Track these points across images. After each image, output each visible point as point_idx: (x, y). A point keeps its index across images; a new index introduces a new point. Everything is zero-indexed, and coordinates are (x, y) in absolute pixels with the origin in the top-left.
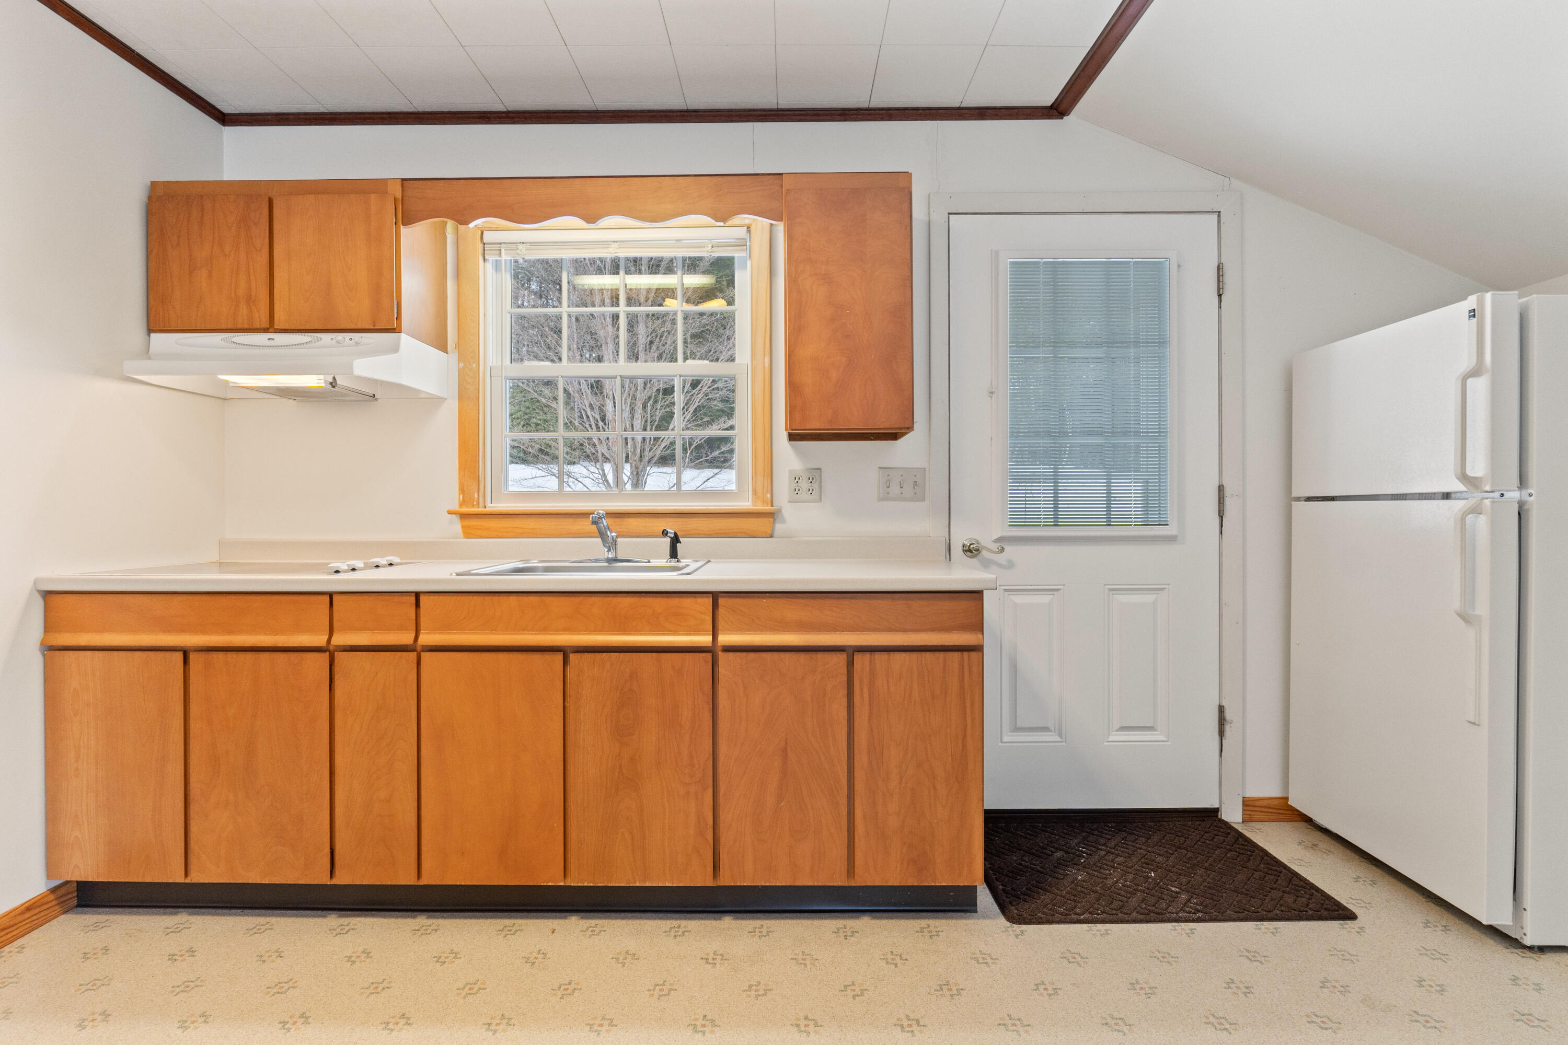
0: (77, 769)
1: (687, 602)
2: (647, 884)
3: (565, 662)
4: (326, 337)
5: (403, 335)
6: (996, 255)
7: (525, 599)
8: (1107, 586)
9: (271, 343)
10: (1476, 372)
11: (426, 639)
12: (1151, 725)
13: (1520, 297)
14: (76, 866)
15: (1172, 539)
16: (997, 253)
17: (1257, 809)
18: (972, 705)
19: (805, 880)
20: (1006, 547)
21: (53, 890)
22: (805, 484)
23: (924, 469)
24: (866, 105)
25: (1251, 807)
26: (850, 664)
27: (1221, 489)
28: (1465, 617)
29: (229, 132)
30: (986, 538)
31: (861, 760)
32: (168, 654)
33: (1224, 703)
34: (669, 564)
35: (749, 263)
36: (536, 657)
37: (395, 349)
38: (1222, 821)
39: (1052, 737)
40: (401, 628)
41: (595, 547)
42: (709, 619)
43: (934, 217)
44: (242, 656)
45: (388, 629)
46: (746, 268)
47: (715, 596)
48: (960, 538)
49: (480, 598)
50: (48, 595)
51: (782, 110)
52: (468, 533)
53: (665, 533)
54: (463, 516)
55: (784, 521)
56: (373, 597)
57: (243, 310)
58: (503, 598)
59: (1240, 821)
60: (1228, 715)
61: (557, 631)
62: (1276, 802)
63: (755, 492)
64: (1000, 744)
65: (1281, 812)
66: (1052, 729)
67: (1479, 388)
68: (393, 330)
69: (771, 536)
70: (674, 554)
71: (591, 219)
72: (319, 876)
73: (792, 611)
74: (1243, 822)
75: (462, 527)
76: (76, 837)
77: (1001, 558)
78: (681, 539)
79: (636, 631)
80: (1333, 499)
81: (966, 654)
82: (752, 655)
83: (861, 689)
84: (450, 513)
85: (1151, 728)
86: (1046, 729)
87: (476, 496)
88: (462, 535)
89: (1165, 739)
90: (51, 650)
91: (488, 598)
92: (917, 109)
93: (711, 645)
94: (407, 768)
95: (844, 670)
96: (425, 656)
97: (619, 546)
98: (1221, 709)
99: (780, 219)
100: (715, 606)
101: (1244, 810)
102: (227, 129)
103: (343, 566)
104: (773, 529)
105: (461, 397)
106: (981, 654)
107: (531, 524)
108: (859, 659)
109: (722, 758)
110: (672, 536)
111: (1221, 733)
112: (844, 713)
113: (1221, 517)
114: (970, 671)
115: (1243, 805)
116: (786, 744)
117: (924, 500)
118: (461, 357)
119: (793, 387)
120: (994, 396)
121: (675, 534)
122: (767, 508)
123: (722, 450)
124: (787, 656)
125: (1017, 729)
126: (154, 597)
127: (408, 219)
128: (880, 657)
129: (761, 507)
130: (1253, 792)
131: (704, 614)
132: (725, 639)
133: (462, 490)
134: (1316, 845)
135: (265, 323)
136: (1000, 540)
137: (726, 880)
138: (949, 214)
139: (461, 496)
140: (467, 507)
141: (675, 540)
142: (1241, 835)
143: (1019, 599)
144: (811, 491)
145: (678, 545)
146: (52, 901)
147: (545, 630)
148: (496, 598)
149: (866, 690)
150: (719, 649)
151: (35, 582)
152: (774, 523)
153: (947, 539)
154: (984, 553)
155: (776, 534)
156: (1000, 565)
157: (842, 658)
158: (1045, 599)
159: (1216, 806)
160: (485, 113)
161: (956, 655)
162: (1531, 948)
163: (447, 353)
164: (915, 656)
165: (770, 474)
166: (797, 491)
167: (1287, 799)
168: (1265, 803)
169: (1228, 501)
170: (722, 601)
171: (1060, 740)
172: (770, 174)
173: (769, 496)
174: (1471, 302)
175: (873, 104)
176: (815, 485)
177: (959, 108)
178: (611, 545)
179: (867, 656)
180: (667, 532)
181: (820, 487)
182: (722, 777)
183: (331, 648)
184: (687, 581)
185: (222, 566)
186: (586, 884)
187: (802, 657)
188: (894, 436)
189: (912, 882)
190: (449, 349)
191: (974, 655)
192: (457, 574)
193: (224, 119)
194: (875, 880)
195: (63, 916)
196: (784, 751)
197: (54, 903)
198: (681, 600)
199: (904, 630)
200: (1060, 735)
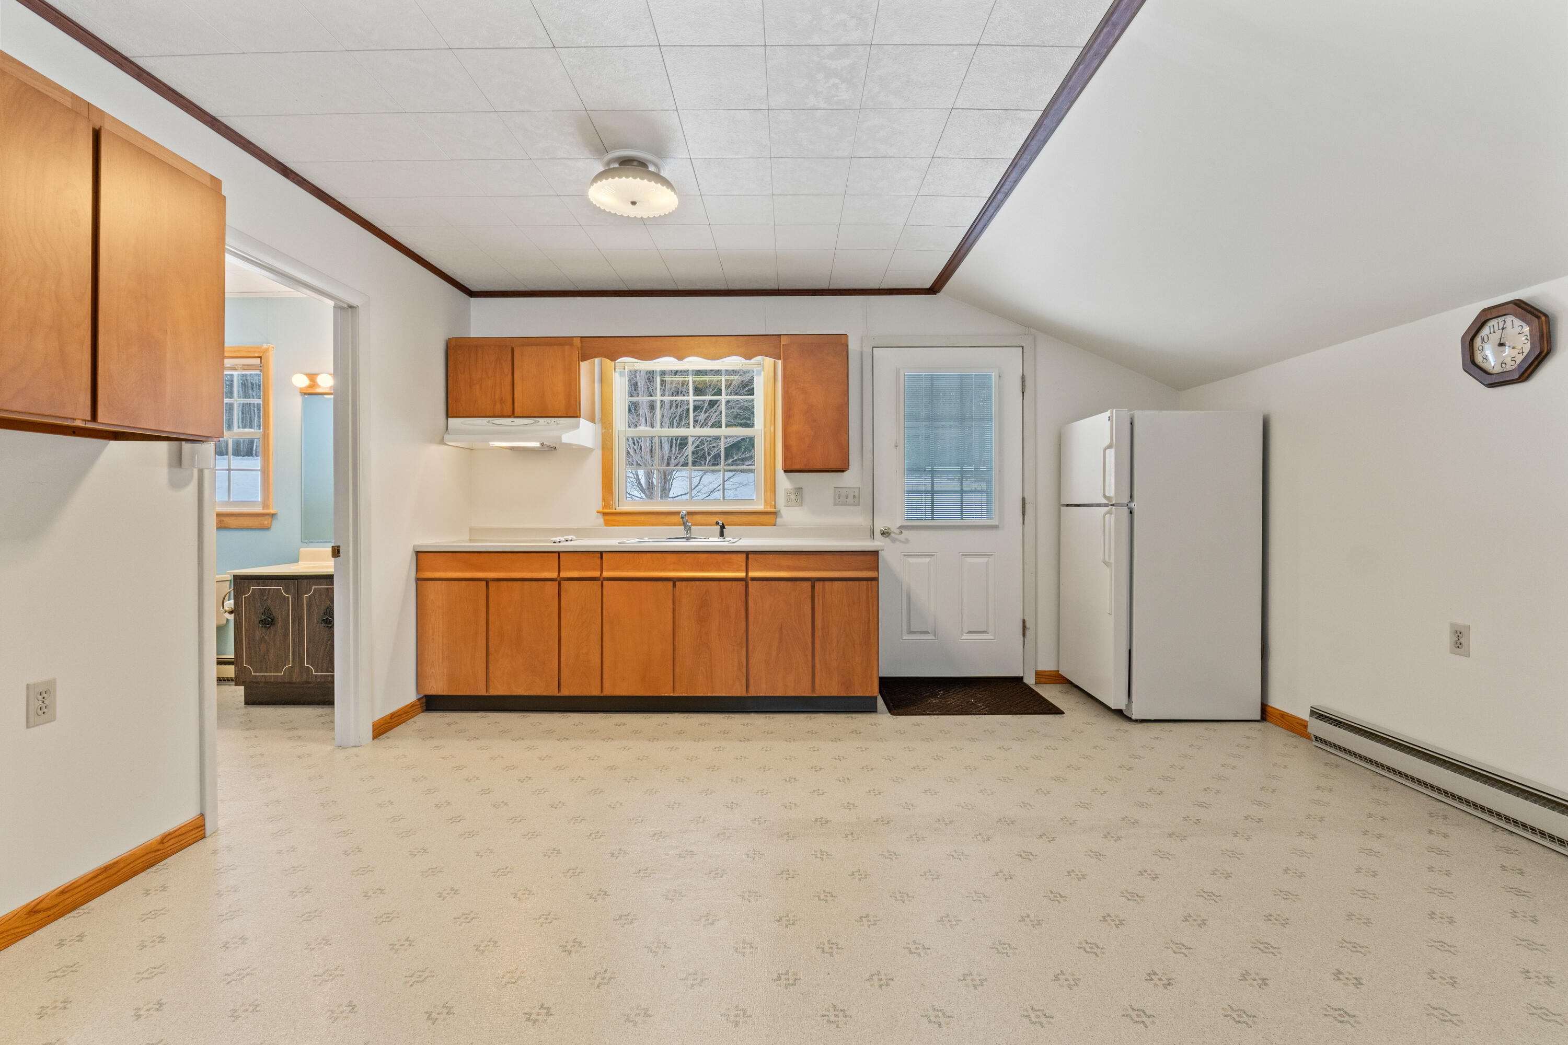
0: (433, 639)
1: (733, 556)
2: (714, 695)
3: (674, 586)
4: (542, 420)
5: (581, 419)
6: (898, 371)
7: (654, 555)
8: (960, 554)
9: (513, 423)
10: (1109, 447)
11: (606, 574)
12: (985, 630)
13: (1128, 411)
14: (432, 687)
15: (996, 527)
16: (899, 369)
17: (1044, 677)
18: (873, 606)
19: (791, 693)
20: (903, 531)
21: (419, 700)
22: (793, 497)
23: (859, 488)
24: (827, 288)
25: (1042, 677)
26: (813, 587)
27: (1024, 499)
28: (1105, 562)
29: (474, 300)
30: (893, 526)
31: (818, 634)
32: (479, 582)
33: (1025, 618)
34: (719, 540)
35: (762, 373)
36: (660, 583)
37: (577, 426)
38: (1025, 684)
39: (931, 637)
40: (594, 569)
41: (680, 530)
42: (744, 565)
43: (864, 349)
44: (515, 583)
45: (587, 570)
46: (761, 375)
47: (747, 553)
48: (879, 526)
49: (632, 554)
50: (418, 553)
51: (781, 290)
52: (607, 524)
53: (717, 523)
54: (605, 514)
55: (781, 517)
56: (580, 554)
57: (498, 406)
58: (644, 555)
59: (1034, 683)
60: (1027, 625)
61: (670, 570)
62: (1054, 673)
63: (766, 501)
64: (901, 641)
65: (1057, 678)
66: (930, 631)
67: (1111, 453)
68: (576, 417)
69: (775, 525)
70: (722, 535)
71: (680, 358)
72: (552, 691)
73: (784, 561)
74: (1036, 684)
75: (604, 520)
76: (433, 672)
77: (902, 537)
78: (726, 527)
79: (708, 571)
80: (1079, 505)
81: (869, 582)
82: (765, 582)
83: (819, 599)
84: (598, 512)
85: (985, 632)
86: (926, 632)
87: (611, 503)
88: (603, 525)
89: (993, 638)
90: (418, 580)
91: (636, 555)
92: (855, 290)
93: (745, 577)
94: (596, 638)
95: (810, 590)
96: (605, 583)
97: (692, 531)
98: (1024, 621)
99: (779, 359)
100: (747, 558)
101: (1036, 677)
102: (473, 299)
103: (563, 539)
104: (776, 522)
105: (603, 449)
106: (877, 582)
107: (643, 518)
108: (818, 585)
109: (750, 632)
110: (721, 525)
111: (1024, 635)
112: (810, 611)
113: (1024, 515)
114: (872, 591)
115: (1036, 675)
116: (782, 625)
117: (859, 505)
118: (604, 426)
119: (786, 447)
120: (898, 448)
121: (723, 524)
122: (773, 510)
123: (734, 459)
124: (782, 583)
125: (911, 632)
126: (472, 554)
127: (584, 358)
128: (827, 583)
129: (769, 509)
130: (1041, 668)
131: (742, 562)
132: (752, 574)
133: (604, 500)
134: (1068, 692)
135: (509, 413)
136: (901, 527)
137: (752, 693)
138: (873, 347)
139: (603, 504)
140: (607, 509)
141: (723, 527)
142: (1034, 691)
143: (912, 560)
144: (796, 500)
145: (724, 529)
146: (418, 705)
147: (664, 570)
148: (640, 555)
149: (821, 598)
150: (749, 579)
151: (414, 546)
152: (776, 518)
153: (872, 527)
154: (892, 535)
155: (777, 524)
156: (900, 541)
157: (809, 584)
158: (927, 560)
159: (1021, 675)
160: (616, 291)
161: (865, 582)
162: (1136, 721)
163: (595, 423)
164: (845, 583)
165: (774, 491)
166: (789, 500)
167: (1058, 671)
168: (1047, 673)
169: (1027, 506)
170: (750, 556)
171: (935, 638)
172: (776, 335)
173: (773, 503)
174: (1108, 414)
175: (831, 287)
176: (799, 497)
177: (879, 289)
178: (688, 529)
179: (821, 583)
180: (719, 523)
181: (802, 498)
182: (750, 642)
183: (558, 579)
184: (733, 546)
185: (470, 541)
186: (684, 695)
187: (790, 583)
188: (843, 471)
189: (843, 694)
190: (596, 421)
191: (874, 583)
192: (619, 543)
193: (472, 294)
194: (824, 693)
195: (422, 713)
196: (781, 629)
197: (419, 706)
198: (731, 555)
199: (839, 570)
200: (935, 637)
